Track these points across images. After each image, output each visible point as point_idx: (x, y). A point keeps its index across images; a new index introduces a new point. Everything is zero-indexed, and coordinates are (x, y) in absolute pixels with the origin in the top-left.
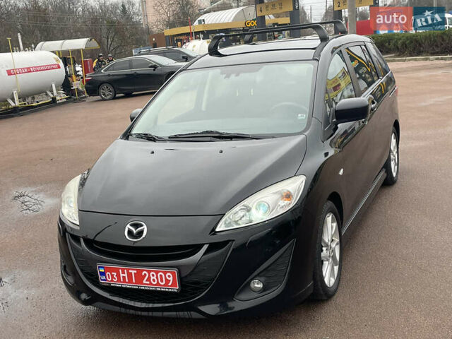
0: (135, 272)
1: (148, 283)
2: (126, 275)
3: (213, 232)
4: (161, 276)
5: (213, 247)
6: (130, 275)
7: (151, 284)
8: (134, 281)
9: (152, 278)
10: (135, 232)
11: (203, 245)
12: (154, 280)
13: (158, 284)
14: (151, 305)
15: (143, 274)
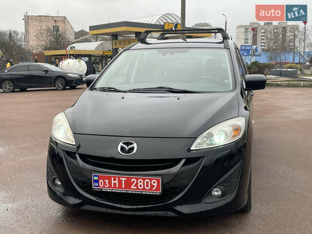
0: (126, 179)
1: (136, 188)
2: (117, 182)
3: (189, 150)
4: (147, 182)
5: (189, 161)
6: (120, 182)
7: (138, 189)
8: (123, 187)
9: (139, 184)
10: (127, 148)
11: (181, 159)
12: (141, 186)
13: (144, 188)
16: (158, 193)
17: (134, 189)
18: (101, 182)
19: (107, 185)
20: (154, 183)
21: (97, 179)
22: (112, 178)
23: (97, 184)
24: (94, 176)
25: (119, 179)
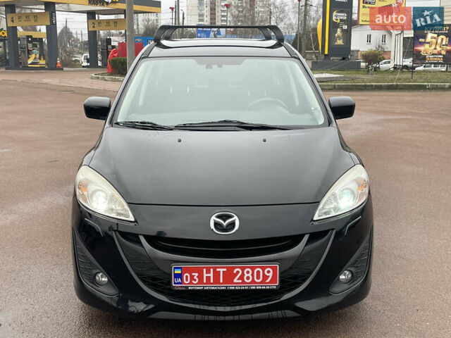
0: (225, 270)
1: (240, 281)
2: (211, 275)
4: (258, 272)
6: (216, 274)
7: (244, 282)
8: (221, 281)
9: (246, 275)
10: (225, 224)
12: (248, 278)
13: (253, 281)
14: (238, 308)
15: (235, 272)
16: (274, 286)
17: (237, 283)
18: (187, 276)
19: (195, 280)
20: (269, 272)
21: (180, 272)
22: (205, 270)
23: (180, 280)
24: (175, 268)
25: (215, 271)
